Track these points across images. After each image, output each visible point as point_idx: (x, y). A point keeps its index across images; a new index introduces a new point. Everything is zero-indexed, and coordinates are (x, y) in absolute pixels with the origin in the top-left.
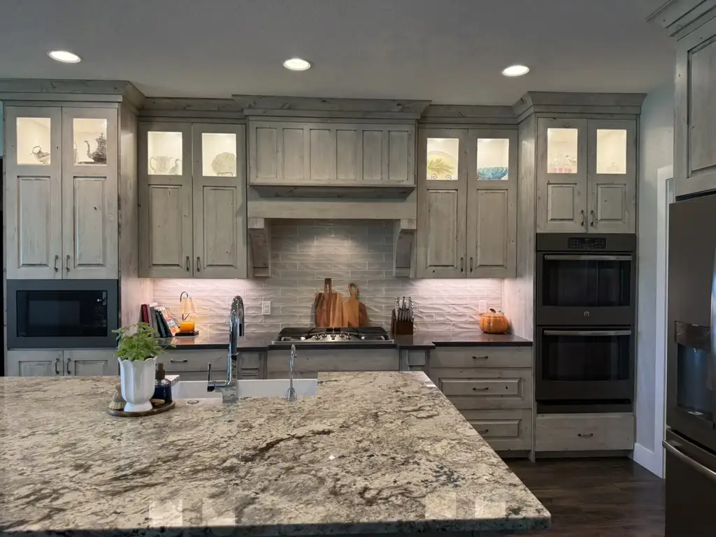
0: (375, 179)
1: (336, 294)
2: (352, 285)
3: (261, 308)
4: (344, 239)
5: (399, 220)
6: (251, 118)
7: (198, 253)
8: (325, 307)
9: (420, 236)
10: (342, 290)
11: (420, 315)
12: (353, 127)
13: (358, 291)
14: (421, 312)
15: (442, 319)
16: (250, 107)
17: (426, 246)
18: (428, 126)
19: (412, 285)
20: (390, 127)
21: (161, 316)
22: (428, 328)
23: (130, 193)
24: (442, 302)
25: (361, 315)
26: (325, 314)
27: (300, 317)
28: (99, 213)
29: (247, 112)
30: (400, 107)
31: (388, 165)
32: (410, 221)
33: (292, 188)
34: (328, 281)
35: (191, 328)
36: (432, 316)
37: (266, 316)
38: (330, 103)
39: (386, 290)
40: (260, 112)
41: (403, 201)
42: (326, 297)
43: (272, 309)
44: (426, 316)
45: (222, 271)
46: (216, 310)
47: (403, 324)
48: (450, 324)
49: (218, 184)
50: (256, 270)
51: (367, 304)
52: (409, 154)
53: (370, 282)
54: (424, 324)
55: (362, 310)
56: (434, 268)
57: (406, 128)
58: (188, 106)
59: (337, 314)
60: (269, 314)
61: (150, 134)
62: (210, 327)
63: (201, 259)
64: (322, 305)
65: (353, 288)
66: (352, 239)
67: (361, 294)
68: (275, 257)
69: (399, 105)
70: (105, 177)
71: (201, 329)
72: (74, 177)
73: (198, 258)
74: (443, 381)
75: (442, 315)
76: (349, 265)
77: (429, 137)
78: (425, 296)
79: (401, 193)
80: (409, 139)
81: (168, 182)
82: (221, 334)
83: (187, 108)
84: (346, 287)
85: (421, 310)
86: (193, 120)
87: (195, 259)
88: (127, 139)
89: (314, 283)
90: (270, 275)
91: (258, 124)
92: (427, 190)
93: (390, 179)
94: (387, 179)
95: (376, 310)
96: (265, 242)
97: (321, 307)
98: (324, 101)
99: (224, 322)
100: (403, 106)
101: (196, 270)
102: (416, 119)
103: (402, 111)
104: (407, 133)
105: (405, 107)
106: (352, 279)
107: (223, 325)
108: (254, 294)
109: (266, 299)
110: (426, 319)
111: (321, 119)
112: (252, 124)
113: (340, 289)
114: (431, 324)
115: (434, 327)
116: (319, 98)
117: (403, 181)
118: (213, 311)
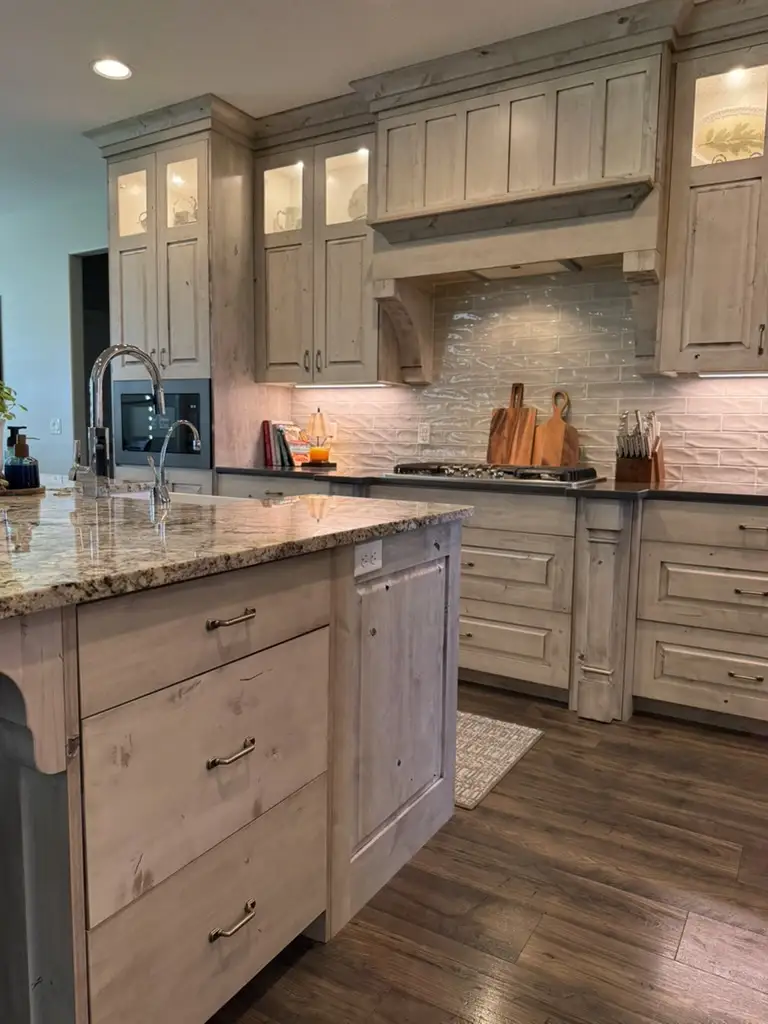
0: (580, 177)
1: (527, 410)
2: (557, 395)
3: (417, 433)
5: (621, 254)
6: (380, 116)
7: (320, 346)
8: (505, 432)
9: (671, 286)
10: (539, 404)
11: (688, 452)
12: (539, 88)
13: (569, 403)
14: (693, 446)
15: (738, 461)
16: (377, 98)
17: (684, 304)
18: (699, 53)
20: (609, 73)
21: (283, 437)
22: (704, 478)
23: (236, 264)
24: (738, 426)
25: (567, 447)
26: (505, 442)
27: (473, 450)
28: (191, 287)
29: (374, 107)
30: (626, 25)
31: (604, 149)
32: (641, 253)
33: (431, 221)
34: (518, 389)
35: (324, 458)
36: (714, 455)
37: (424, 447)
38: (494, 54)
39: (623, 402)
40: (390, 102)
41: (631, 216)
42: (511, 415)
43: (432, 435)
44: (702, 454)
45: (347, 372)
46: (360, 434)
47: (638, 464)
48: (752, 472)
49: (345, 234)
50: (405, 370)
51: (582, 427)
52: (646, 118)
53: (592, 389)
54: (696, 470)
55: (571, 438)
56: (698, 350)
57: (641, 64)
58: (308, 119)
59: (526, 443)
60: (427, 442)
61: (268, 175)
62: (354, 460)
63: (323, 352)
64: (502, 428)
65: (560, 400)
67: (575, 412)
68: (438, 352)
69: (622, 21)
70: (196, 239)
71: (341, 460)
72: (168, 244)
73: (319, 353)
74: (670, 569)
75: (737, 454)
76: (556, 358)
77: (700, 76)
79: (626, 198)
80: (648, 87)
81: (289, 242)
83: (307, 124)
84: (548, 399)
85: (691, 442)
86: (316, 141)
87: (316, 353)
88: (236, 183)
90: (428, 379)
91: (390, 123)
92: (691, 188)
93: (606, 175)
94: (600, 175)
95: (602, 440)
96: (411, 323)
97: (500, 432)
98: (484, 53)
99: (369, 452)
100: (634, 18)
101: (316, 370)
102: (663, 43)
103: (631, 33)
104: (643, 76)
105: (637, 19)
106: (562, 384)
107: (368, 456)
108: (408, 411)
109: (424, 420)
110: (701, 460)
111: (485, 89)
112: (382, 126)
113: (537, 402)
114: (712, 470)
115: (719, 476)
116: (475, 49)
117: (630, 174)
118: (357, 435)
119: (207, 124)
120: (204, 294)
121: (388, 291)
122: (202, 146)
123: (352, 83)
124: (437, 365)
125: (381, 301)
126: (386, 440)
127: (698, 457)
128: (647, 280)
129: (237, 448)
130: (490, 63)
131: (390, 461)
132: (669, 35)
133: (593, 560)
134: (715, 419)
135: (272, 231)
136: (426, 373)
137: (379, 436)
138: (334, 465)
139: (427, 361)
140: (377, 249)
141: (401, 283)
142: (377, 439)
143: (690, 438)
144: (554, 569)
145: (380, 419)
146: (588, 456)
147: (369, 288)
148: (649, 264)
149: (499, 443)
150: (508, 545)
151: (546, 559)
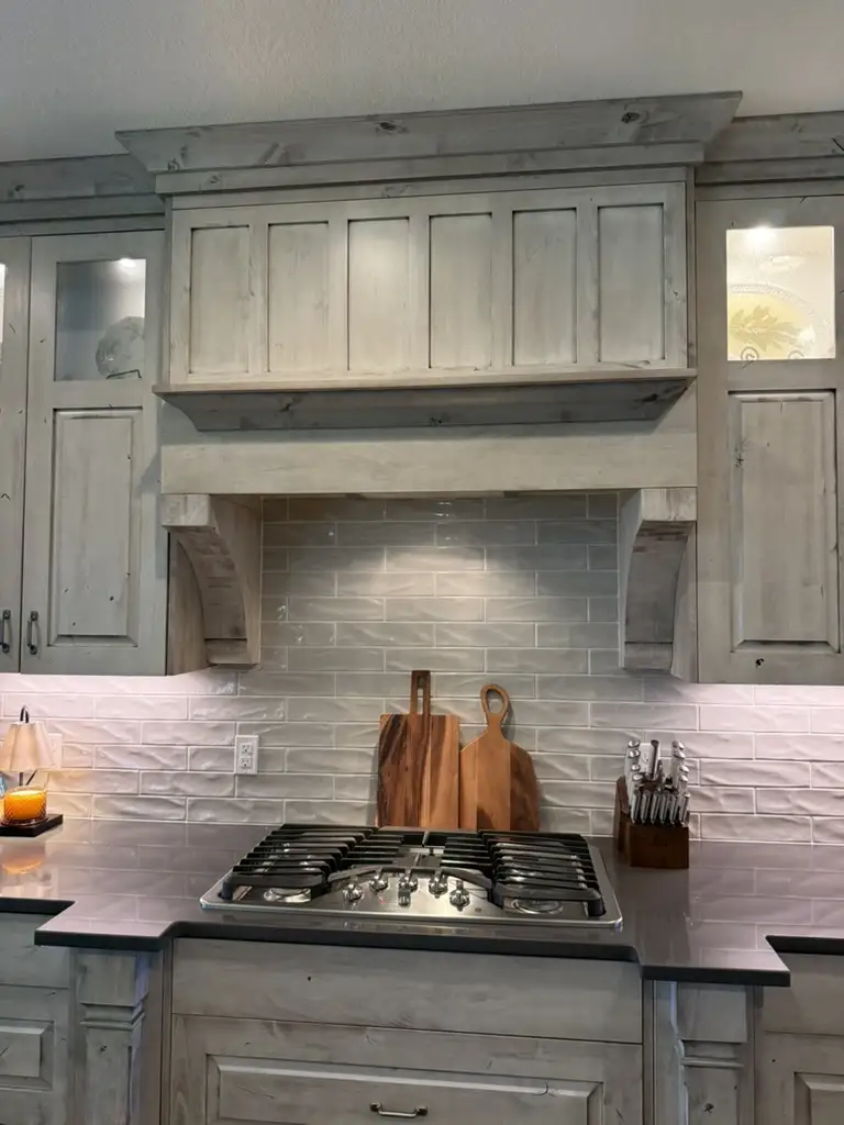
0: (555, 360)
1: (442, 719)
2: (490, 692)
3: (231, 754)
4: (467, 557)
5: (637, 491)
6: (177, 202)
7: (36, 601)
8: (408, 760)
9: (708, 544)
10: (461, 708)
11: (707, 793)
12: (479, 202)
13: (509, 711)
14: (713, 784)
15: (782, 806)
16: (172, 170)
17: (731, 575)
18: (727, 192)
20: (602, 196)
22: (734, 834)
24: (781, 753)
25: (518, 786)
26: (407, 779)
27: (342, 783)
30: (633, 126)
31: (598, 315)
32: (673, 493)
33: (289, 400)
34: (421, 679)
35: (36, 811)
36: (746, 798)
37: (245, 779)
38: (404, 130)
39: (596, 710)
40: (201, 181)
41: (650, 429)
42: (414, 728)
43: (263, 757)
44: (728, 796)
45: (98, 654)
46: (111, 756)
48: (806, 825)
50: (211, 646)
53: (546, 684)
54: (719, 820)
55: (522, 769)
56: (757, 652)
57: (659, 193)
59: (446, 780)
60: (253, 771)
62: (98, 803)
63: (42, 618)
64: (401, 749)
65: (494, 701)
66: (491, 555)
67: (520, 721)
68: (270, 609)
69: (628, 118)
73: (34, 617)
74: (813, 1086)
75: (779, 795)
76: (481, 633)
77: (732, 226)
78: (725, 735)
79: (643, 400)
80: (665, 230)
82: (122, 825)
83: (17, 196)
84: (474, 698)
85: (712, 777)
87: (27, 616)
89: (379, 685)
90: (256, 657)
91: (199, 219)
92: (730, 393)
93: (604, 359)
94: (593, 358)
95: (567, 770)
96: (231, 566)
97: (397, 760)
98: (386, 126)
99: (130, 791)
100: (648, 118)
101: (26, 649)
102: (687, 165)
103: (640, 140)
104: (657, 210)
105: (650, 122)
106: (501, 674)
107: (133, 798)
108: (221, 713)
109: (244, 729)
110: (727, 805)
111: (383, 187)
112: (181, 221)
113: (456, 703)
114: (745, 820)
115: (755, 831)
116: (371, 118)
117: (647, 362)
118: (105, 758)
121: (196, 515)
123: (119, 135)
124: (270, 631)
125: (174, 533)
126: (167, 768)
127: (722, 801)
130: (394, 144)
131: (178, 806)
132: (699, 157)
133: (694, 1104)
134: (745, 741)
136: (254, 650)
137: (151, 758)
138: (58, 821)
139: (253, 625)
140: (165, 437)
141: (218, 501)
142: (146, 766)
143: (712, 771)
145: (158, 725)
146: (548, 797)
147: (148, 502)
149: (397, 779)
151: (585, 1094)
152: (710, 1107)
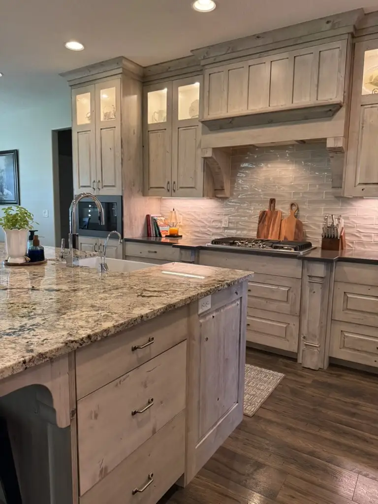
0: (305, 100)
1: (277, 212)
2: (292, 205)
3: (222, 221)
5: (326, 139)
6: (207, 67)
7: (175, 179)
8: (266, 223)
9: (351, 154)
10: (283, 209)
11: (357, 234)
12: (285, 55)
13: (298, 209)
14: (359, 232)
16: (204, 58)
17: (356, 164)
18: (366, 38)
19: (351, 205)
20: (322, 48)
21: (156, 222)
22: (365, 248)
23: (134, 139)
25: (297, 231)
26: (266, 229)
27: (250, 230)
28: (112, 150)
29: (203, 63)
30: (330, 24)
31: (318, 86)
32: (336, 138)
33: (231, 120)
34: (272, 201)
35: (176, 233)
36: (370, 236)
37: (225, 228)
38: (263, 37)
39: (325, 210)
40: (211, 60)
41: (330, 120)
42: (269, 215)
43: (229, 223)
44: (364, 236)
45: (188, 192)
47: (332, 241)
49: (188, 124)
50: (216, 191)
51: (305, 221)
52: (339, 71)
53: (310, 202)
54: (361, 243)
55: (299, 226)
56: (364, 187)
57: (337, 44)
58: (169, 68)
59: (276, 228)
60: (227, 226)
61: (149, 94)
62: (191, 233)
63: (176, 183)
64: (264, 220)
65: (294, 207)
67: (301, 213)
68: (233, 182)
69: (328, 22)
70: (115, 127)
71: (185, 234)
72: (101, 129)
73: (174, 183)
74: (349, 296)
76: (291, 187)
77: (367, 49)
78: (365, 217)
79: (329, 111)
80: (340, 56)
81: (160, 128)
82: (197, 239)
83: (169, 70)
84: (288, 206)
86: (173, 78)
87: (173, 183)
88: (134, 99)
89: (262, 202)
91: (211, 71)
92: (361, 105)
93: (319, 99)
94: (315, 99)
95: (314, 227)
96: (220, 168)
97: (263, 223)
98: (258, 37)
99: (198, 230)
100: (333, 22)
101: (173, 191)
102: (348, 33)
103: (333, 28)
104: (338, 49)
105: (334, 22)
106: (294, 199)
107: (198, 232)
108: (218, 211)
109: (226, 215)
110: (364, 239)
111: (258, 55)
112: (207, 72)
113: (282, 208)
114: (369, 244)
115: (372, 247)
116: (254, 35)
117: (331, 99)
118: (192, 222)
119: (120, 71)
120: (119, 154)
121: (209, 154)
122: (117, 81)
123: (192, 51)
124: (232, 188)
125: (205, 158)
126: (206, 225)
127: (363, 237)
128: (338, 151)
129: (134, 228)
130: (260, 42)
131: (209, 235)
132: (351, 30)
133: (311, 291)
134: (371, 219)
135: (151, 123)
136: (227, 193)
137: (203, 222)
138: (181, 236)
139: (227, 186)
140: (204, 133)
141: (215, 150)
142: (202, 224)
143: (360, 228)
144: (291, 294)
145: (204, 214)
146: (307, 235)
147: (199, 151)
148: (340, 144)
149: (263, 228)
150: (269, 281)
151: (287, 289)
152: (314, 292)
